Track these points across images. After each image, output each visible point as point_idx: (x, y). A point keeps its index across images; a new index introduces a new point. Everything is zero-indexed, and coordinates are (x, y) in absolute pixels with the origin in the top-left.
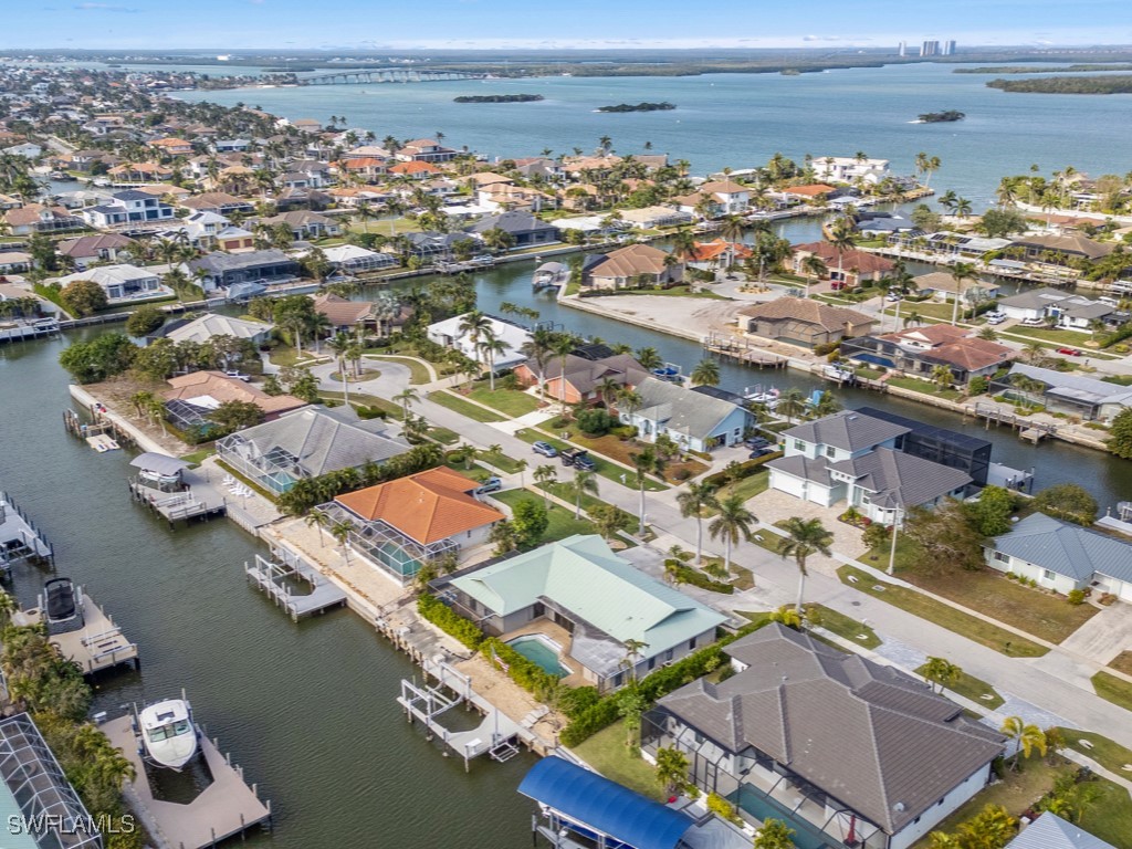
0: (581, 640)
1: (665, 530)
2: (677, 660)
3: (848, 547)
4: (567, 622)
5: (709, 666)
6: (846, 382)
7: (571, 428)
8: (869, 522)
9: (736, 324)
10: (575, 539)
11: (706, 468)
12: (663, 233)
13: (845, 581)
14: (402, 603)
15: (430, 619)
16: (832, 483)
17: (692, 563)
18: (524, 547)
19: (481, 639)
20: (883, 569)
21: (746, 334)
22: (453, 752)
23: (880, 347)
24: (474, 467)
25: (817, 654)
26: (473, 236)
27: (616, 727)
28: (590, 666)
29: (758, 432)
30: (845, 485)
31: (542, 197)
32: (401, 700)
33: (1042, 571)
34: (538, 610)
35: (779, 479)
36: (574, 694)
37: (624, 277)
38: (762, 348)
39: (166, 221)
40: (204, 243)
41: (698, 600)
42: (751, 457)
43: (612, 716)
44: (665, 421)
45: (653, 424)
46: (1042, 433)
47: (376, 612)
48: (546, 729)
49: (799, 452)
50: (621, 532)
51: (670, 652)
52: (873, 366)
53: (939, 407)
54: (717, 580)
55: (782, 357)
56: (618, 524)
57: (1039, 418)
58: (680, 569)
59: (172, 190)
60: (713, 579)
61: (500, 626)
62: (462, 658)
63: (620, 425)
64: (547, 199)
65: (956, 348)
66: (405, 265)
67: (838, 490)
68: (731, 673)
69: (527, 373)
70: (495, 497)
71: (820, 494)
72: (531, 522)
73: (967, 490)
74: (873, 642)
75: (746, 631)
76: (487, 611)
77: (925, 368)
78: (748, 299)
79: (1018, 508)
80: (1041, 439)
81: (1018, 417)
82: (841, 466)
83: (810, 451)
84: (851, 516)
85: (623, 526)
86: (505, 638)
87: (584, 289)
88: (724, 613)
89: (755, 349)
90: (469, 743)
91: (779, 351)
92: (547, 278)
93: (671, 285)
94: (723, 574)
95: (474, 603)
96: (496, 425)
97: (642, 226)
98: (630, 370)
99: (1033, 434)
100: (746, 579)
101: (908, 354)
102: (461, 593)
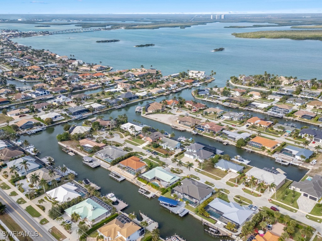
0: (161, 182)
1: (170, 164)
2: (174, 184)
3: (196, 166)
4: (159, 180)
5: (178, 184)
6: (196, 134)
7: (151, 146)
8: (199, 161)
9: (176, 121)
10: (158, 167)
11: (174, 153)
12: (159, 95)
13: (196, 171)
14: (134, 178)
15: (140, 180)
16: (194, 156)
17: (174, 170)
18: (150, 169)
19: (148, 183)
20: (201, 169)
21: (178, 124)
22: (147, 197)
23: (202, 127)
24: (138, 155)
25: (192, 182)
26: (120, 99)
27: (168, 193)
28: (163, 185)
29: (182, 146)
30: (195, 156)
31: (132, 86)
32: (139, 191)
33: (222, 168)
34: (154, 178)
35: (186, 155)
36: (162, 189)
37: (154, 110)
38: (181, 127)
39: (48, 95)
40: (63, 103)
41: (176, 175)
42: (181, 151)
43: (167, 191)
44: (167, 145)
45: (165, 146)
46: (226, 143)
47: (131, 180)
48: (159, 193)
49: (189, 151)
50: (164, 166)
51: (173, 183)
52: (201, 131)
53: (211, 138)
54: (178, 172)
55: (185, 129)
56: (163, 164)
57: (226, 140)
58: (172, 171)
59: (45, 85)
60: (177, 172)
61: (149, 181)
62: (145, 185)
63: (160, 146)
64: (133, 86)
65: (214, 127)
66: (108, 107)
67: (194, 157)
68: (181, 185)
69: (142, 136)
70: (143, 160)
71: (192, 157)
72: (151, 165)
73: (213, 155)
74: (199, 179)
75: (183, 179)
76: (147, 179)
77: (209, 131)
78: (178, 114)
79: (220, 158)
80: (226, 144)
81: (223, 140)
82: (195, 153)
83: (190, 151)
84: (197, 161)
85: (164, 165)
86: (151, 182)
87: (146, 113)
88: (179, 177)
89: (180, 127)
90: (149, 196)
91: (184, 127)
92: (138, 110)
93: (163, 111)
94: (179, 171)
95: (145, 178)
96: (138, 146)
97: (155, 93)
98: (160, 135)
99: (225, 144)
100: (182, 171)
101: (206, 129)
102: (143, 176)
